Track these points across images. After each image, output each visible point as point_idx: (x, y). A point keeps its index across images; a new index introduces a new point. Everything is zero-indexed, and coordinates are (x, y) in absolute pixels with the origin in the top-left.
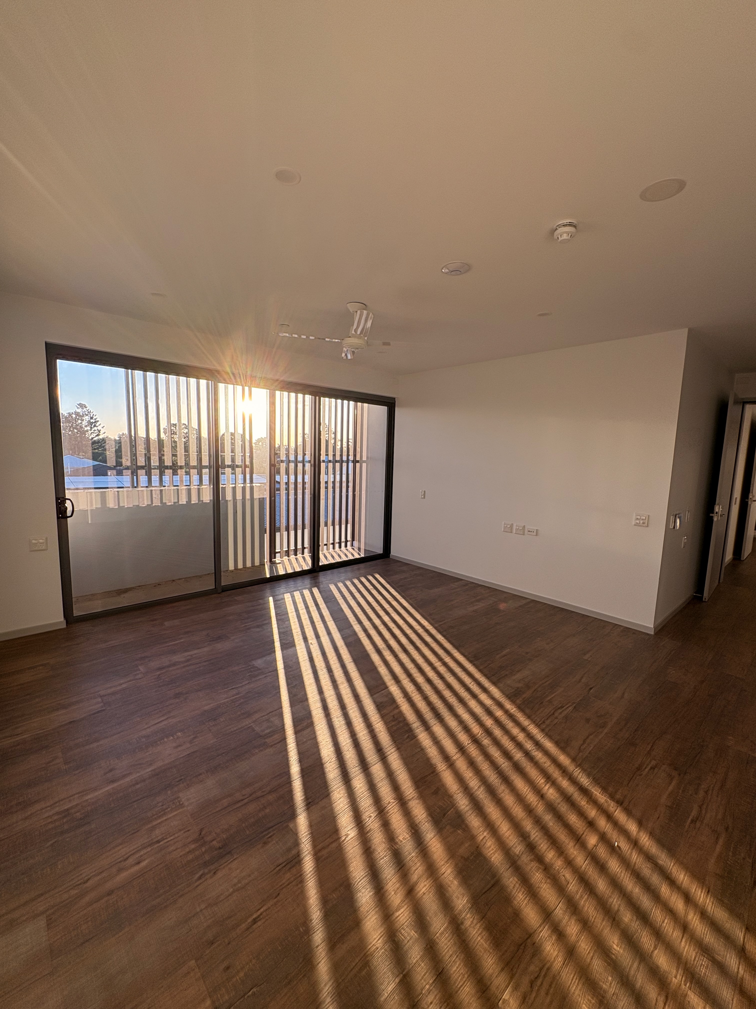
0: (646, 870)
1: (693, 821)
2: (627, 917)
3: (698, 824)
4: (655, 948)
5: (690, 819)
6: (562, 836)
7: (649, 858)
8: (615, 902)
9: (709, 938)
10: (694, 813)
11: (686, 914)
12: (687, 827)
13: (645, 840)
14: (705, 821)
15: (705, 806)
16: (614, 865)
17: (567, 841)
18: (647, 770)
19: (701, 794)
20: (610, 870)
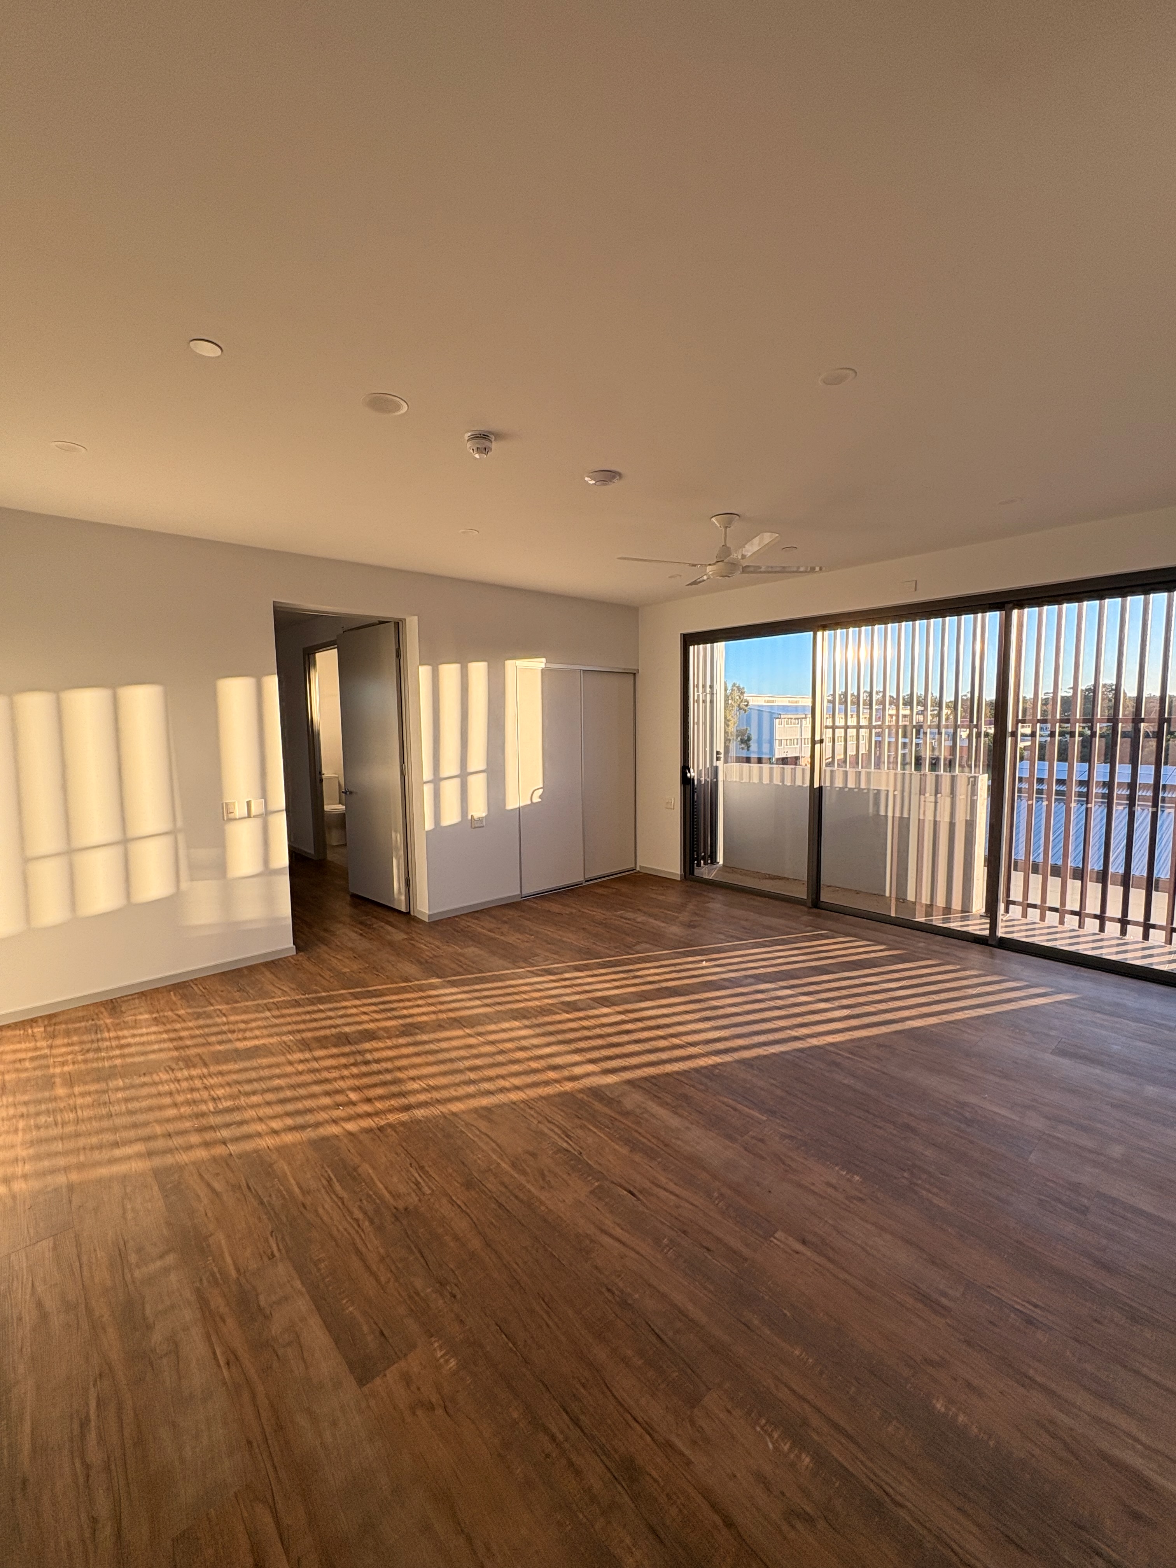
0: (310, 1118)
1: (329, 1180)
2: (289, 1094)
3: (325, 1182)
4: (263, 1098)
5: (333, 1177)
6: (366, 1081)
7: (317, 1125)
8: (302, 1092)
9: (246, 1129)
10: (338, 1187)
11: (267, 1125)
12: (327, 1169)
13: (334, 1130)
14: (323, 1191)
15: (340, 1204)
16: (326, 1101)
17: (361, 1081)
18: (416, 1175)
19: (358, 1214)
20: (324, 1097)
